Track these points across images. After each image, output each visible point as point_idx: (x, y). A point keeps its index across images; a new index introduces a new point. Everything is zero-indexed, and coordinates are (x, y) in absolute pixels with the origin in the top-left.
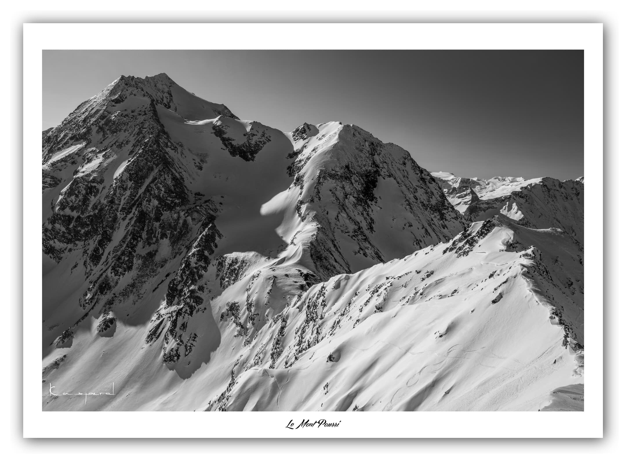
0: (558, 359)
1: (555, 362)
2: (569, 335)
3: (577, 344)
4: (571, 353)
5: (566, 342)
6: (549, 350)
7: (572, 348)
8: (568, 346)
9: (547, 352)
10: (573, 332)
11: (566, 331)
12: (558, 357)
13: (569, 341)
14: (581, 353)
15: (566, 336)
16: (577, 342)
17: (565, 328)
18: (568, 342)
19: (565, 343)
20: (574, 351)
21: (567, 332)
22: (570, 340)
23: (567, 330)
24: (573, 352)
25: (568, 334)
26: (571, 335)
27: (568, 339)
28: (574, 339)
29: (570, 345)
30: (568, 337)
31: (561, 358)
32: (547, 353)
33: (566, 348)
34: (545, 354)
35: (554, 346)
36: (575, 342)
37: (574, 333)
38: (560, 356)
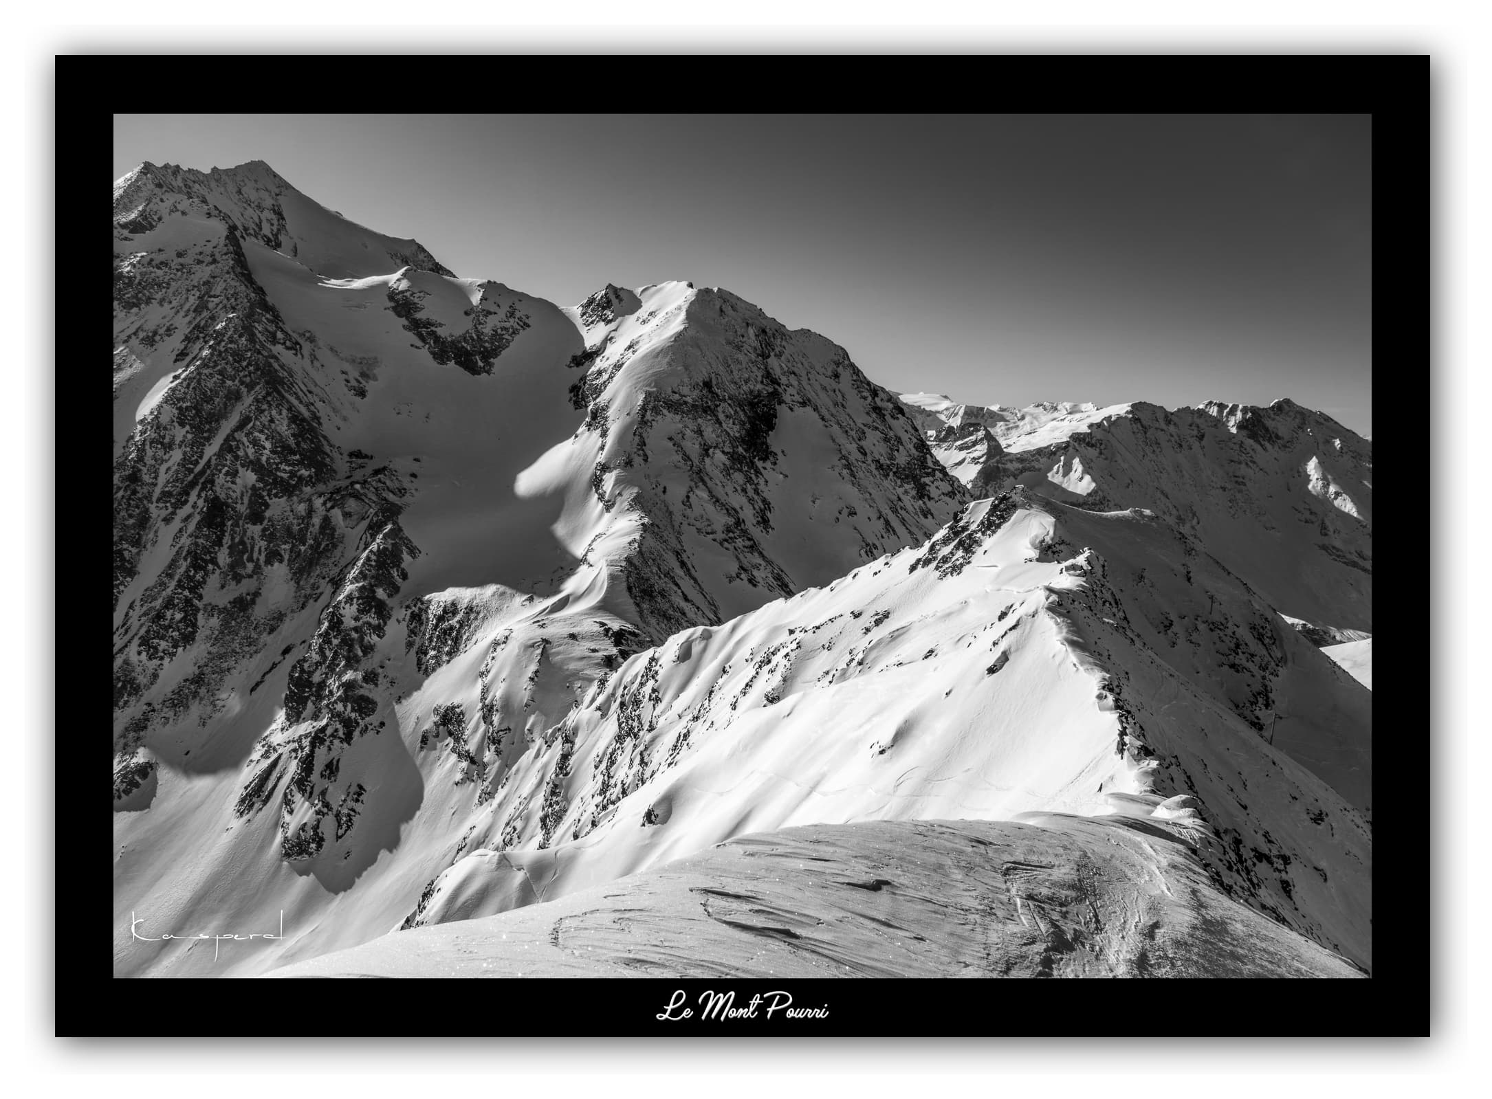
0: (1107, 782)
1: (1100, 789)
2: (1128, 731)
3: (1142, 746)
4: (1130, 767)
5: (1123, 746)
6: (1091, 765)
7: (1133, 756)
8: (1126, 753)
9: (1088, 769)
10: (1135, 723)
11: (1122, 722)
12: (1106, 778)
13: (1128, 742)
14: (1148, 765)
15: (1123, 733)
16: (1142, 744)
17: (1120, 716)
18: (1125, 744)
19: (1121, 747)
20: (1135, 763)
21: (1125, 725)
22: (1130, 740)
23: (1124, 720)
24: (1134, 765)
25: (1125, 728)
26: (1131, 730)
27: (1127, 739)
28: (1138, 738)
29: (1128, 750)
30: (1126, 735)
31: (1112, 778)
32: (1089, 771)
33: (1122, 758)
34: (1083, 774)
35: (1100, 756)
36: (1139, 743)
37: (1138, 725)
38: (1110, 774)
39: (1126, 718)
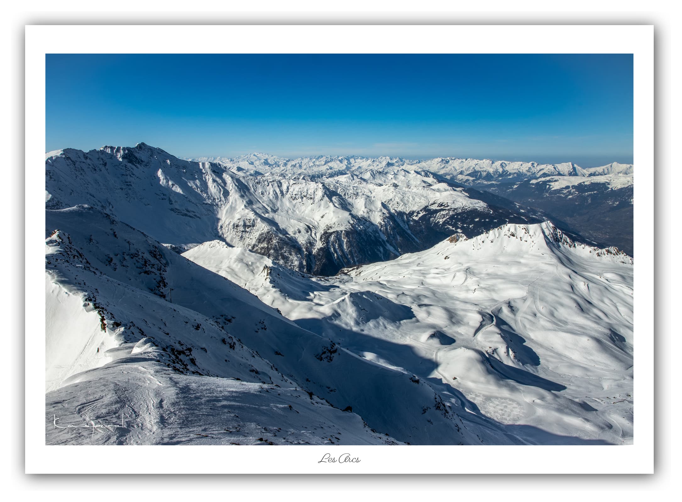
0: (101, 346)
1: (98, 351)
2: (105, 318)
4: (110, 334)
5: (104, 325)
6: (90, 341)
7: (111, 329)
8: (107, 329)
9: (89, 343)
10: (108, 313)
11: (100, 314)
12: (100, 344)
13: (106, 323)
14: (119, 330)
15: (102, 320)
16: (114, 322)
17: (99, 312)
18: (105, 325)
19: (104, 327)
20: (113, 332)
21: (102, 315)
22: (107, 322)
23: (102, 313)
24: (112, 333)
25: (103, 316)
26: (107, 317)
27: (105, 322)
28: (111, 319)
29: (107, 327)
30: (105, 320)
31: (103, 343)
32: (89, 344)
33: (105, 332)
34: (87, 347)
35: (94, 334)
36: (112, 322)
37: (109, 313)
38: (101, 342)
39: (103, 312)
